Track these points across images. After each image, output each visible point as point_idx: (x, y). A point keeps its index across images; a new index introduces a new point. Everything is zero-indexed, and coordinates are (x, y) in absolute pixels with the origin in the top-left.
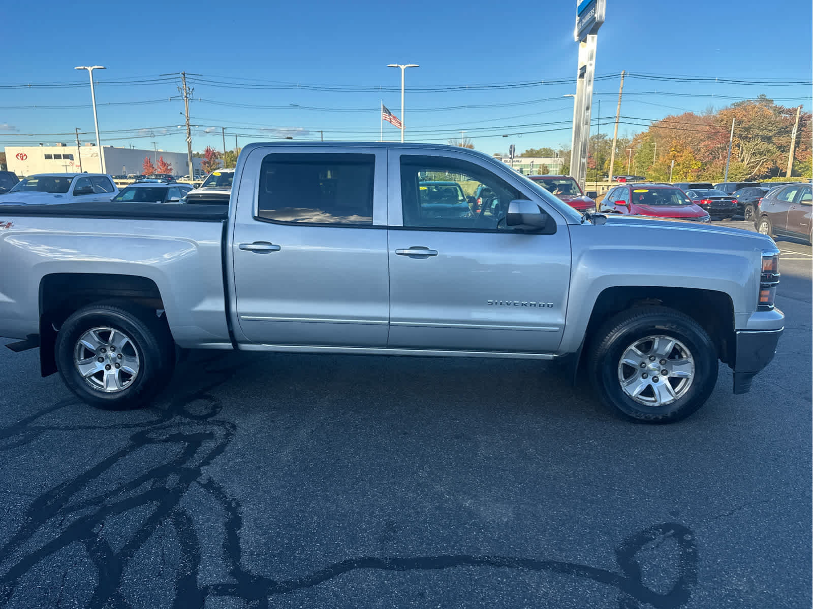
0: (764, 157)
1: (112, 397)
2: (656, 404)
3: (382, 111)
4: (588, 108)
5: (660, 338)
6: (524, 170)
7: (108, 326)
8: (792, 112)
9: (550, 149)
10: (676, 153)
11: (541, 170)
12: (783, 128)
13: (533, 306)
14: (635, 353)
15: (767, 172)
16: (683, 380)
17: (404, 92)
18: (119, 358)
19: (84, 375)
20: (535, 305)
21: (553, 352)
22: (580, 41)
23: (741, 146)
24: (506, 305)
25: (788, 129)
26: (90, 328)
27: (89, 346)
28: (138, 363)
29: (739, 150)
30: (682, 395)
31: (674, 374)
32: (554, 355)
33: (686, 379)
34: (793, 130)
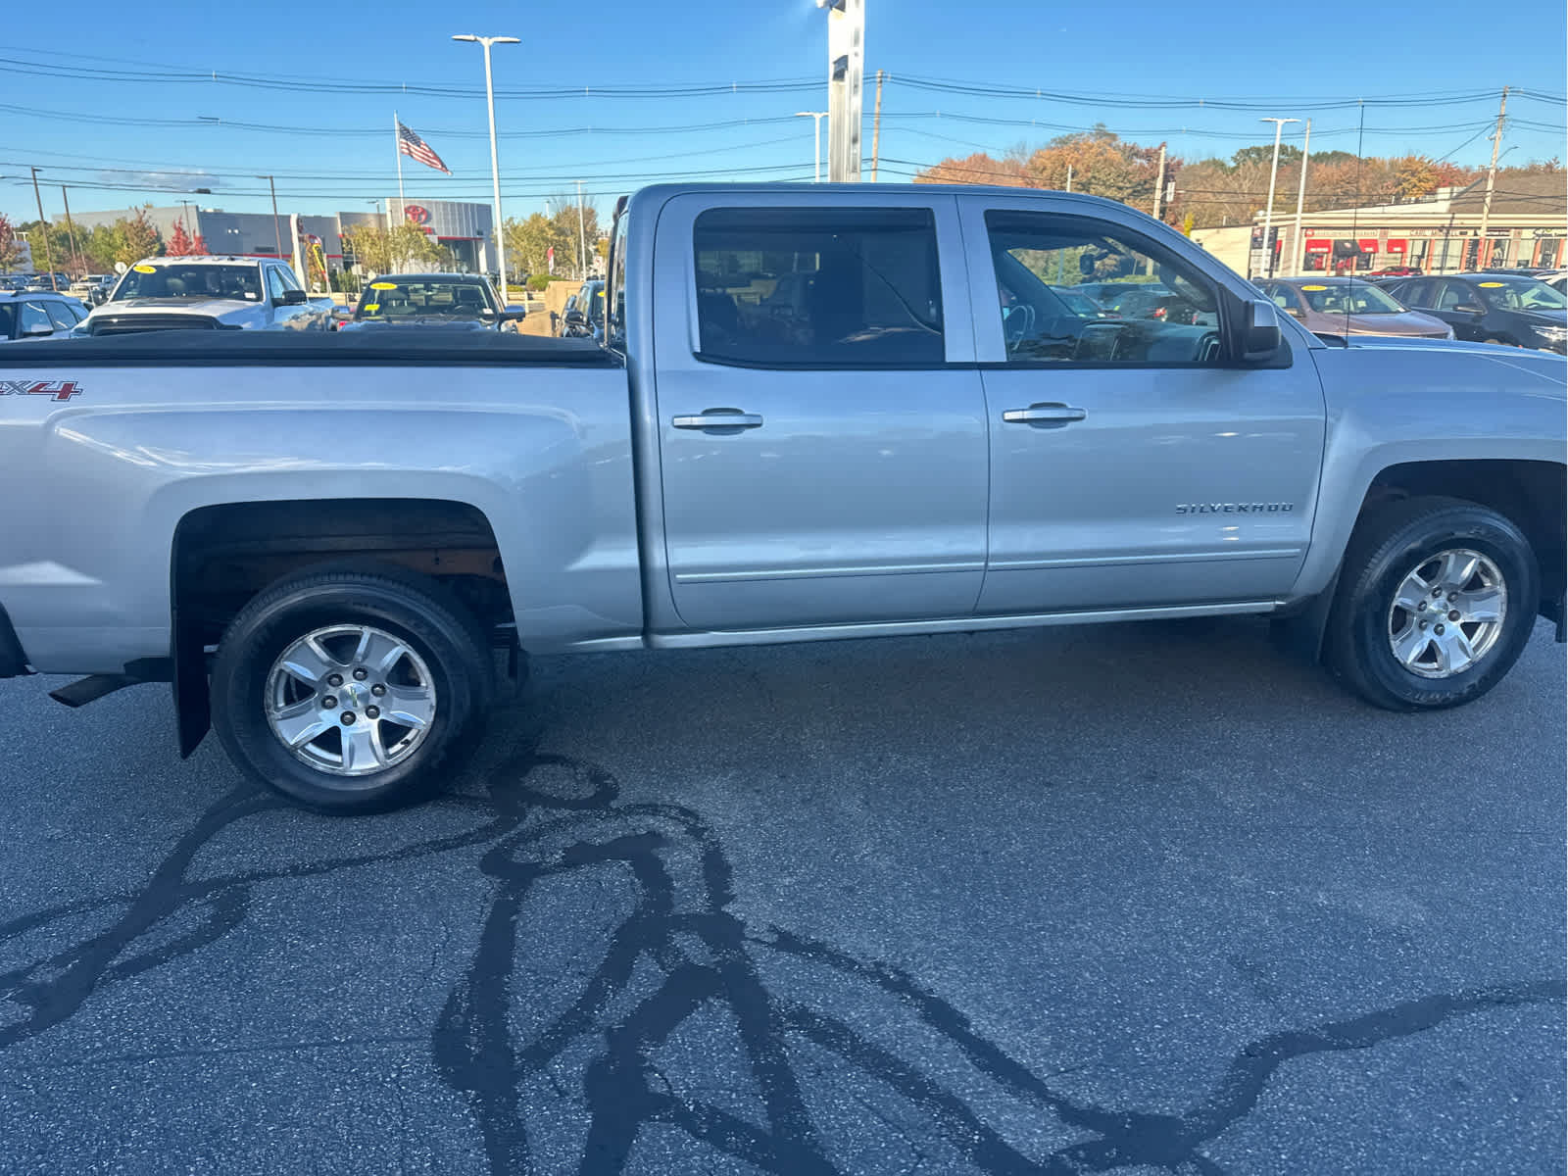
1: (369, 786)
2: (1443, 674)
3: (397, 136)
4: (855, 141)
5: (1456, 554)
7: (356, 623)
8: (1149, 155)
12: (1139, 184)
13: (1258, 510)
14: (1418, 586)
16: (1481, 627)
17: (494, 98)
18: (376, 694)
19: (292, 743)
20: (1261, 508)
21: (1273, 598)
22: (831, 7)
24: (1211, 512)
25: (1147, 186)
26: (308, 630)
27: (301, 673)
28: (433, 701)
30: (1484, 652)
31: (1472, 617)
32: (1278, 603)
33: (1487, 625)
34: (1155, 189)
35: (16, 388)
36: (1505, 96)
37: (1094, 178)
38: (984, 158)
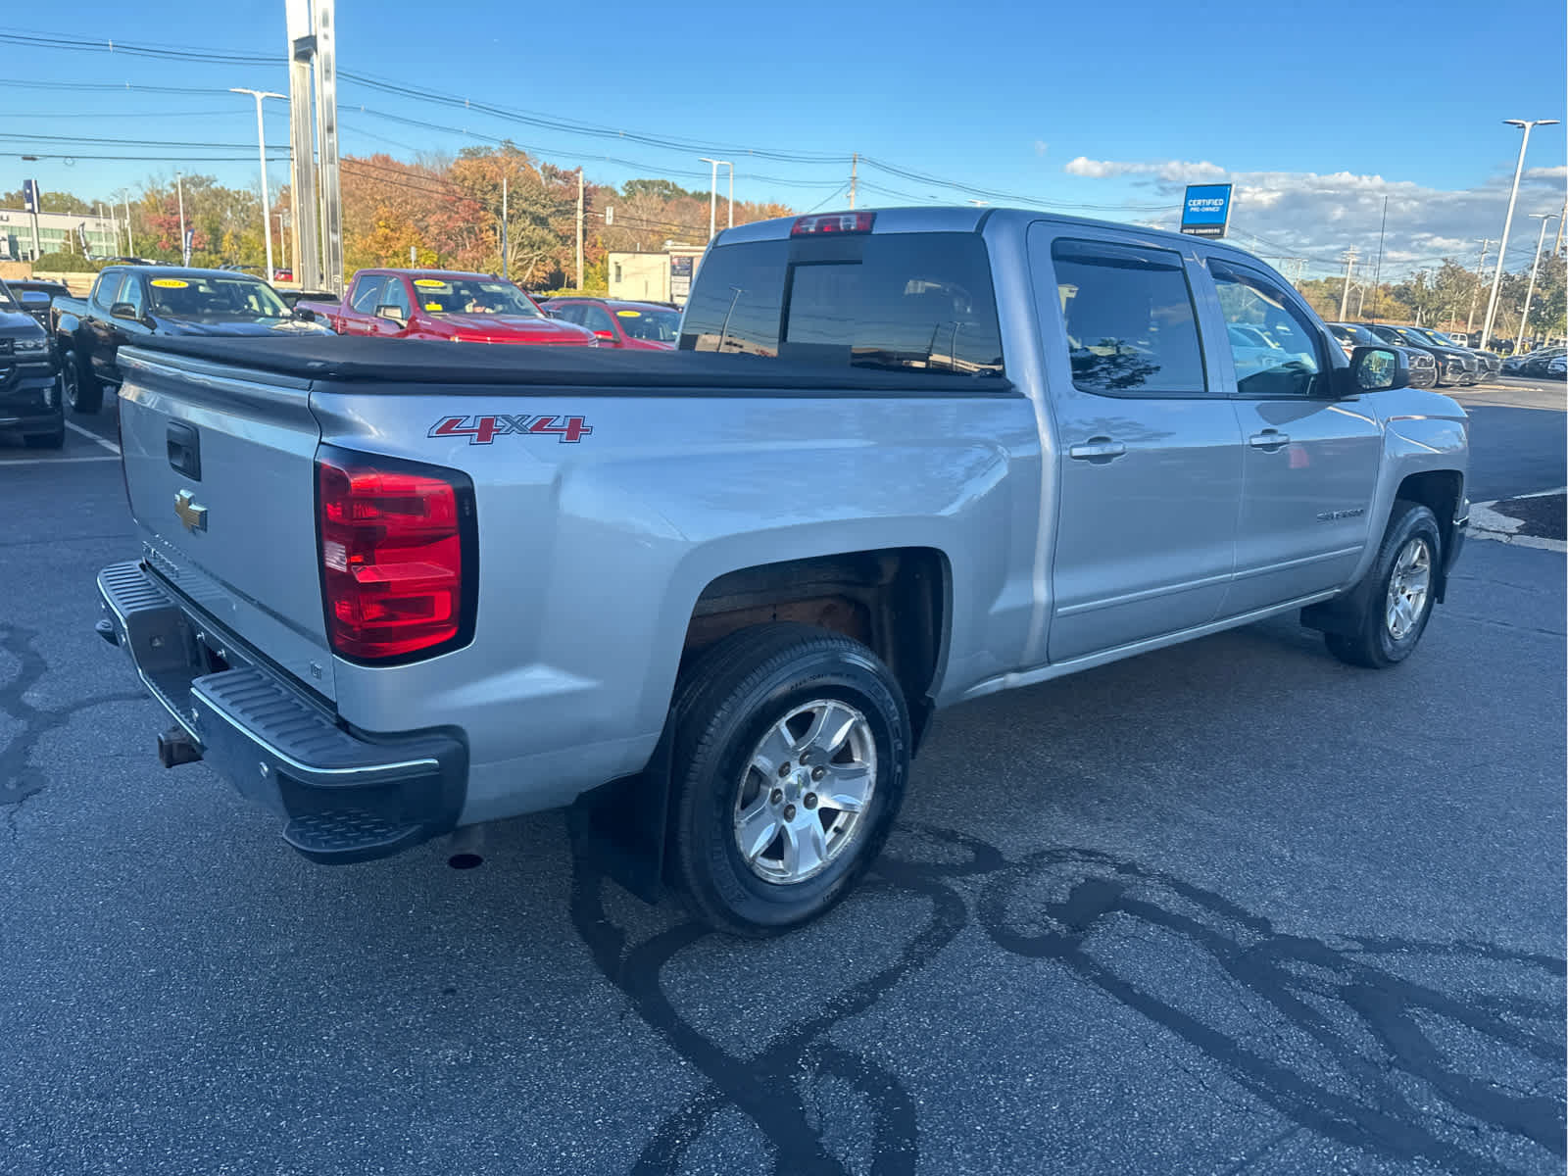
0: (539, 252)
4: (330, 129)
5: (1415, 543)
6: (18, 239)
8: (566, 177)
9: (70, 196)
10: (387, 231)
11: (71, 243)
12: (561, 204)
13: (1350, 515)
15: (544, 278)
18: (816, 778)
19: (751, 855)
23: (498, 228)
24: (1331, 519)
25: (569, 207)
28: (872, 776)
29: (495, 234)
31: (1412, 590)
32: (1337, 591)
34: (576, 209)
35: (514, 424)
36: (855, 162)
37: (517, 193)
38: (386, 160)
